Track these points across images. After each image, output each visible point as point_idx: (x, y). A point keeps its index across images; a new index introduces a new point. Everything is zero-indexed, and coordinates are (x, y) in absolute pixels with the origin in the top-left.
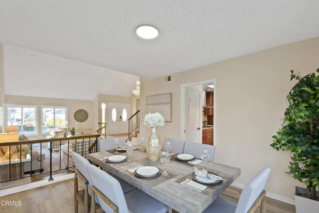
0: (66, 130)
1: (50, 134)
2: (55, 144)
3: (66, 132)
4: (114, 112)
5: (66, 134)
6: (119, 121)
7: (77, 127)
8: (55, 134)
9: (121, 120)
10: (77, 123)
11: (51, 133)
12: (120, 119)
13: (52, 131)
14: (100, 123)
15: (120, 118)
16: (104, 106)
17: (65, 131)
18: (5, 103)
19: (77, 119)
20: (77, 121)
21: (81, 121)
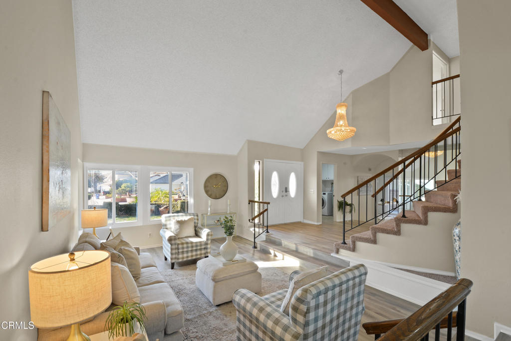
0: (196, 217)
1: (168, 226)
2: (180, 251)
3: (196, 221)
4: (275, 178)
5: (196, 225)
6: (283, 196)
7: (211, 209)
8: (177, 226)
9: (286, 196)
10: (210, 201)
11: (170, 224)
12: (284, 193)
13: (172, 218)
14: (251, 202)
15: (284, 190)
16: (257, 167)
17: (195, 219)
18: (83, 160)
19: (210, 193)
20: (210, 196)
21: (216, 198)
